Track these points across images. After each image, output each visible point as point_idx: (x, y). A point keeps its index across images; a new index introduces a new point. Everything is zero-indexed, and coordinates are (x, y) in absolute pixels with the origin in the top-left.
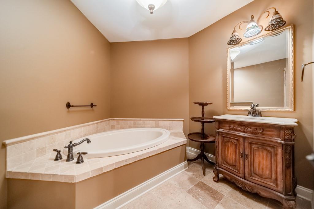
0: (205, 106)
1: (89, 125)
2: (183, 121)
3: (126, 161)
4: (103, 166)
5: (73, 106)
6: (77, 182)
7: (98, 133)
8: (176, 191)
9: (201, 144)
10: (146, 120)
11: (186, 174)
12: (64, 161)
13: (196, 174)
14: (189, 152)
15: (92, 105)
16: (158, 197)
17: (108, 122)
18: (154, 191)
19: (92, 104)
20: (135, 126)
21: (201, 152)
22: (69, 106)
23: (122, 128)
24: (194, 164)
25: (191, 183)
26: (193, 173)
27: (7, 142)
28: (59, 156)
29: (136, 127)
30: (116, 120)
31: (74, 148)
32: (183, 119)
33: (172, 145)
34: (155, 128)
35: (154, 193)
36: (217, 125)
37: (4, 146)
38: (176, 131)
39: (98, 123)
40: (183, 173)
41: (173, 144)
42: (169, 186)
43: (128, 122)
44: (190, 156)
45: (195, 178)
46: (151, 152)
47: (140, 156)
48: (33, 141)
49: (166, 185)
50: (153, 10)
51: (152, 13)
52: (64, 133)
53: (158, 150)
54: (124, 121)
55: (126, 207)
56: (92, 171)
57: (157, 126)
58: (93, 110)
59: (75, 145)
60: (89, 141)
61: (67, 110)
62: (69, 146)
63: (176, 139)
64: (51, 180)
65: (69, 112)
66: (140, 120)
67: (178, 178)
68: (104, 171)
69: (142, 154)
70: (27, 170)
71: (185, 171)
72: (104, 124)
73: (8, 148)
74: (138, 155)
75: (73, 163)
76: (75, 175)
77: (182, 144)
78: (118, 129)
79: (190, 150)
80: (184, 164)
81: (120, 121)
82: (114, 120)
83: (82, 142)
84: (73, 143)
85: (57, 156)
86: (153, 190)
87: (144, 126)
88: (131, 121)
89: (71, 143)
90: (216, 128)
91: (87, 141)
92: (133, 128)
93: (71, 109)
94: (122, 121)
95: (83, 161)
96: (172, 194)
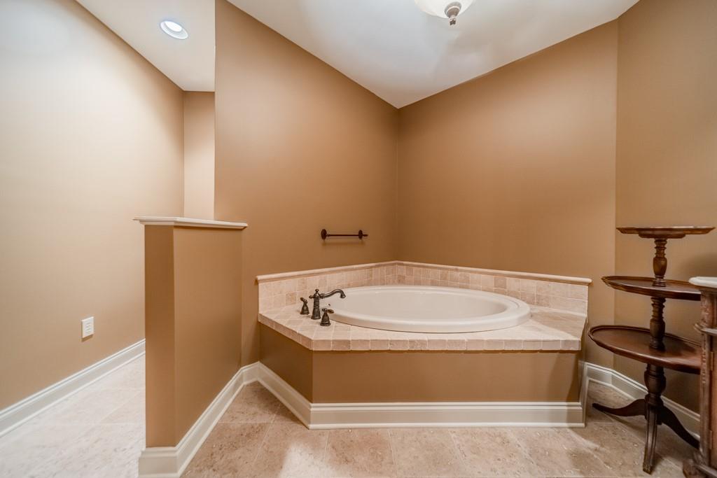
0: (668, 240)
1: (356, 269)
2: (589, 284)
3: (392, 342)
4: (350, 339)
5: (329, 235)
6: (314, 349)
7: (371, 285)
8: (513, 459)
9: (649, 367)
10: (471, 272)
11: (568, 439)
12: (309, 317)
13: (609, 452)
14: (610, 385)
15: (361, 235)
16: (459, 448)
17: (391, 268)
18: (454, 432)
19: (361, 232)
20: (443, 282)
21: (648, 396)
22: (324, 234)
23: (418, 283)
24: (617, 424)
25: (576, 467)
26: (598, 446)
27: (259, 278)
28: (305, 308)
29: (446, 285)
30: (407, 265)
31: (321, 300)
32: (589, 280)
33: (520, 341)
34: (494, 294)
35: (453, 435)
36: (706, 311)
37: (257, 282)
38: (559, 311)
39: (371, 267)
40: (559, 432)
41: (524, 339)
42: (499, 440)
43: (431, 272)
44: (612, 398)
45: (602, 462)
46: (449, 340)
47: (422, 342)
48: (283, 281)
49: (490, 435)
50: (456, 15)
51: (453, 22)
52: (317, 277)
53: (470, 342)
54: (421, 269)
55: (388, 430)
56: (334, 341)
57: (501, 289)
58: (363, 243)
59: (322, 296)
60: (343, 296)
61: (322, 240)
62: (314, 297)
63: (540, 330)
64: (290, 337)
65: (325, 244)
66: (457, 270)
67: (534, 436)
68: (352, 348)
69: (426, 339)
70: (273, 317)
71: (569, 430)
72: (383, 271)
73: (260, 284)
74: (419, 339)
75: (317, 322)
76: (312, 339)
77: (560, 348)
78: (410, 284)
79: (615, 381)
80: (566, 408)
81: (414, 269)
82: (403, 264)
83: (333, 293)
84: (320, 292)
85: (303, 309)
86: (454, 430)
87: (465, 286)
88: (435, 270)
89: (317, 291)
90: (703, 320)
91: (339, 295)
92: (441, 286)
93: (328, 240)
94: (418, 269)
95: (329, 324)
96: (499, 460)
